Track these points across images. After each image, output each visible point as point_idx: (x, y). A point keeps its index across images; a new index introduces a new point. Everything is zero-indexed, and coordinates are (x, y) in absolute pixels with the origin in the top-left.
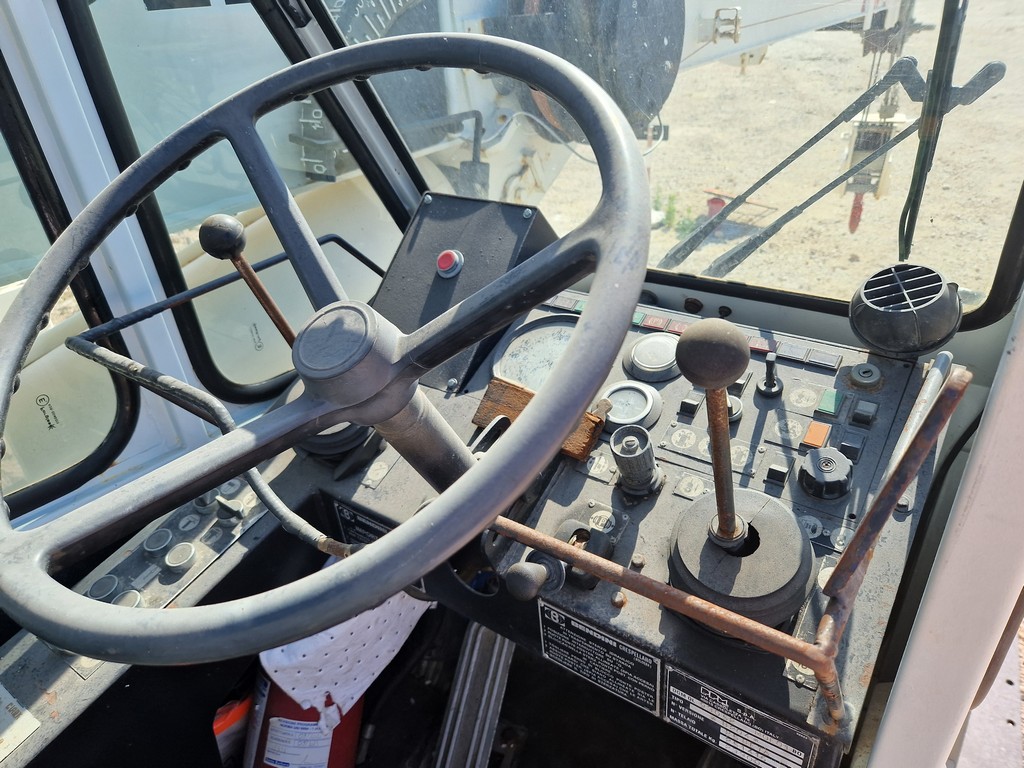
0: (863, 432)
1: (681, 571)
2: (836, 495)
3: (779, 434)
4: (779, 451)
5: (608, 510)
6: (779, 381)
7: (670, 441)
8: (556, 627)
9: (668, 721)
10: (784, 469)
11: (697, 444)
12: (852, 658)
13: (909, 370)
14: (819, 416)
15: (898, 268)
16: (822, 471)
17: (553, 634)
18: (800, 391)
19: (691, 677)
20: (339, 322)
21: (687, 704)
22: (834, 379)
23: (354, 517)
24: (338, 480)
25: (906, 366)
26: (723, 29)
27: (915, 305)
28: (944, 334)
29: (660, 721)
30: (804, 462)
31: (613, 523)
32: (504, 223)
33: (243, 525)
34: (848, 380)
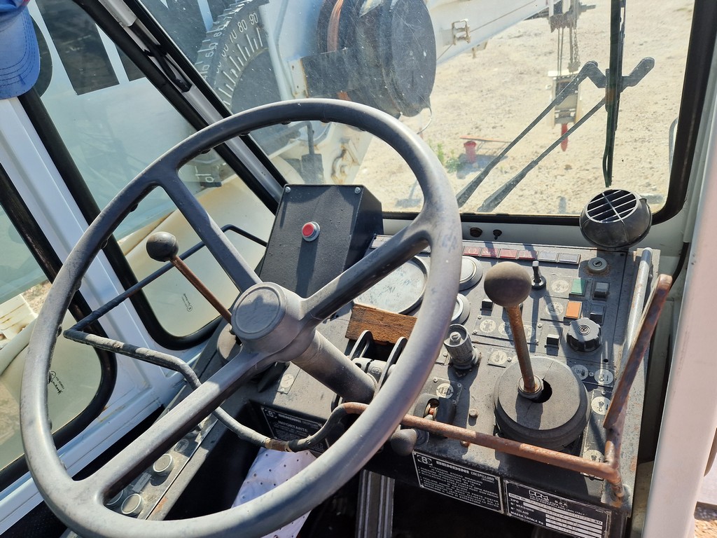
0: (602, 303)
1: (505, 419)
2: (593, 348)
3: (549, 313)
4: (551, 324)
5: (447, 382)
6: (542, 277)
7: (480, 329)
8: (427, 466)
9: (510, 515)
10: (557, 337)
11: (497, 328)
12: (622, 455)
13: (624, 257)
14: (573, 297)
15: (606, 193)
16: (582, 334)
17: (424, 471)
18: (557, 282)
19: (521, 485)
20: (259, 299)
21: (521, 503)
22: (577, 271)
23: (277, 415)
24: (261, 392)
25: (622, 255)
26: (458, 35)
27: (622, 216)
28: (642, 231)
29: (504, 516)
30: (568, 330)
31: (452, 391)
32: (343, 199)
33: (201, 434)
34: (586, 269)
